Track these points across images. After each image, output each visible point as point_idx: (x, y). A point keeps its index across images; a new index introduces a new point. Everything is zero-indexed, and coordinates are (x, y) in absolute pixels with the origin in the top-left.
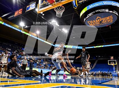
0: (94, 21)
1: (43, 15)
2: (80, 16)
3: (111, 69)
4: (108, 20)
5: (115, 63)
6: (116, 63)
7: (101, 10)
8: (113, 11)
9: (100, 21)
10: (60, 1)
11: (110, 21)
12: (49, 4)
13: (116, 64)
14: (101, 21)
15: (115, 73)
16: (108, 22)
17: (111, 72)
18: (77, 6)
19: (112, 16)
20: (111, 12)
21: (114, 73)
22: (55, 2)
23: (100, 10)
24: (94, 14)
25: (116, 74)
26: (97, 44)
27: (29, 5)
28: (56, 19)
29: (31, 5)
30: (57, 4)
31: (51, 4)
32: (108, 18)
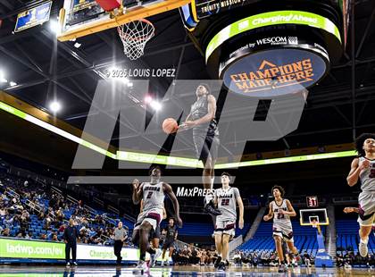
0: (251, 73)
1: (77, 45)
2: (207, 57)
3: (309, 239)
4: (297, 74)
5: (322, 219)
6: (327, 219)
7: (274, 40)
8: (311, 43)
9: (271, 74)
10: (140, 4)
11: (305, 75)
12: (102, 10)
13: (327, 223)
14: (274, 75)
15: (324, 254)
16: (299, 78)
17: (309, 251)
18: (194, 22)
19: (309, 60)
20: (306, 46)
21: (321, 254)
22: (122, 7)
23: (270, 41)
24: (253, 50)
25: (328, 258)
26: (263, 154)
27: (27, 9)
28: (123, 61)
29: (34, 11)
30: (127, 12)
31: (109, 11)
32: (297, 66)
